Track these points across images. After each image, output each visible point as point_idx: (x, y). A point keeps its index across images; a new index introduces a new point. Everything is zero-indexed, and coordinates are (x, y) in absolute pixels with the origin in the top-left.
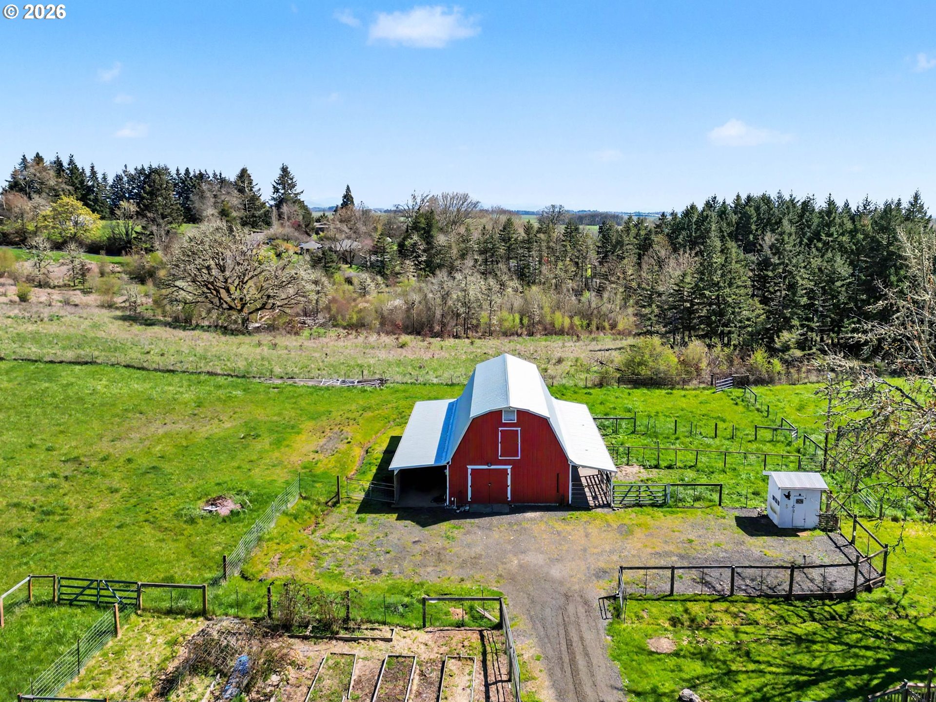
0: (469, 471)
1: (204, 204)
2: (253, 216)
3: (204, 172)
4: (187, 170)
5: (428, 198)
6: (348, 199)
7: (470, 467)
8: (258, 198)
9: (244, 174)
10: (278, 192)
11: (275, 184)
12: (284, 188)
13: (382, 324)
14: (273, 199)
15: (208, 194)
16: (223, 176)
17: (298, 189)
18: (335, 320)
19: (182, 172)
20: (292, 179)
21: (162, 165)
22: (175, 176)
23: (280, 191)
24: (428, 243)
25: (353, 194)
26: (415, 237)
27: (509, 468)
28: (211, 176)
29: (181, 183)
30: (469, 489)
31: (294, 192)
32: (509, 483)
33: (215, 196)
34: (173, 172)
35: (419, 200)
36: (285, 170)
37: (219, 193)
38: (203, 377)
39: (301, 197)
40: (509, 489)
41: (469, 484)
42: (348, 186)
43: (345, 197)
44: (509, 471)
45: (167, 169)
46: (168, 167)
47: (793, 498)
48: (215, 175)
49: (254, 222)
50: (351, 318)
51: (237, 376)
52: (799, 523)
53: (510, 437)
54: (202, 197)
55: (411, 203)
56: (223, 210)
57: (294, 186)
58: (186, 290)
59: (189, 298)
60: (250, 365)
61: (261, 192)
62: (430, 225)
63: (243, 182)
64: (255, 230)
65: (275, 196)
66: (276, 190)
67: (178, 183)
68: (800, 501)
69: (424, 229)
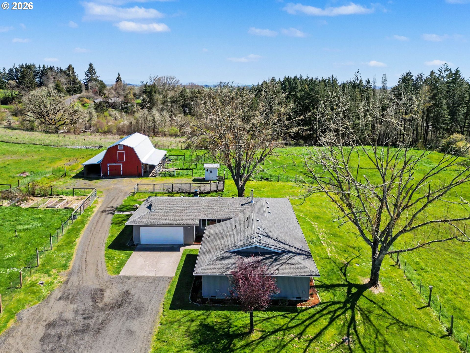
0: (108, 166)
1: (48, 81)
2: (74, 87)
3: (52, 66)
4: (44, 66)
5: (157, 78)
6: (118, 79)
7: (108, 164)
8: (77, 79)
9: (70, 68)
10: (88, 76)
11: (86, 72)
12: (91, 74)
13: (118, 131)
14: (86, 79)
15: (51, 77)
16: (61, 68)
17: (97, 74)
18: (98, 130)
19: (42, 66)
20: (94, 70)
21: (32, 64)
22: (38, 69)
23: (89, 75)
24: (151, 99)
25: (121, 77)
26: (145, 96)
27: (121, 164)
28: (56, 68)
29: (41, 72)
30: (108, 171)
31: (96, 76)
32: (122, 169)
33: (54, 78)
34: (37, 67)
35: (152, 80)
36: (91, 65)
37: (56, 77)
38: (30, 145)
39: (99, 79)
40: (122, 171)
41: (108, 170)
42: (119, 74)
43: (117, 78)
44: (121, 165)
45: (34, 65)
46: (35, 64)
47: (209, 171)
48: (57, 68)
49: (75, 90)
50: (105, 129)
51: (44, 145)
52: (211, 179)
53: (121, 155)
54: (48, 78)
55: (149, 81)
56: (57, 84)
57: (96, 73)
58: (31, 116)
59: (32, 119)
60: (51, 142)
61: (78, 76)
62: (151, 91)
63: (69, 71)
64: (76, 94)
65: (86, 78)
66: (87, 75)
67: (39, 72)
68: (211, 172)
69: (149, 92)
